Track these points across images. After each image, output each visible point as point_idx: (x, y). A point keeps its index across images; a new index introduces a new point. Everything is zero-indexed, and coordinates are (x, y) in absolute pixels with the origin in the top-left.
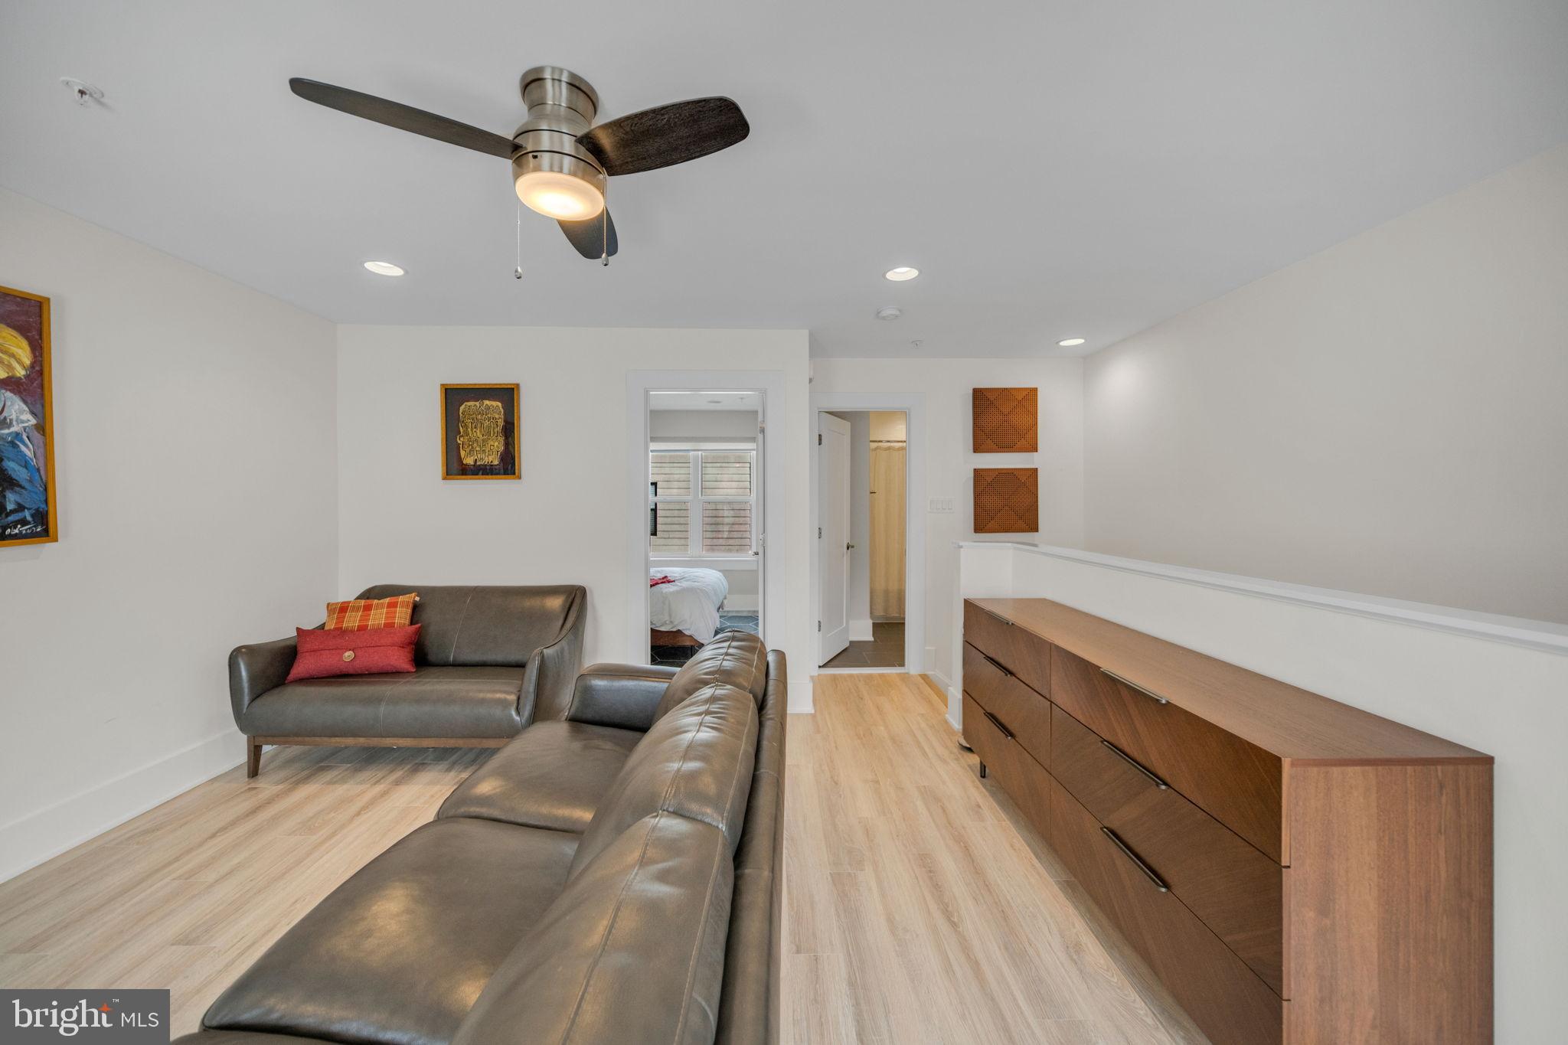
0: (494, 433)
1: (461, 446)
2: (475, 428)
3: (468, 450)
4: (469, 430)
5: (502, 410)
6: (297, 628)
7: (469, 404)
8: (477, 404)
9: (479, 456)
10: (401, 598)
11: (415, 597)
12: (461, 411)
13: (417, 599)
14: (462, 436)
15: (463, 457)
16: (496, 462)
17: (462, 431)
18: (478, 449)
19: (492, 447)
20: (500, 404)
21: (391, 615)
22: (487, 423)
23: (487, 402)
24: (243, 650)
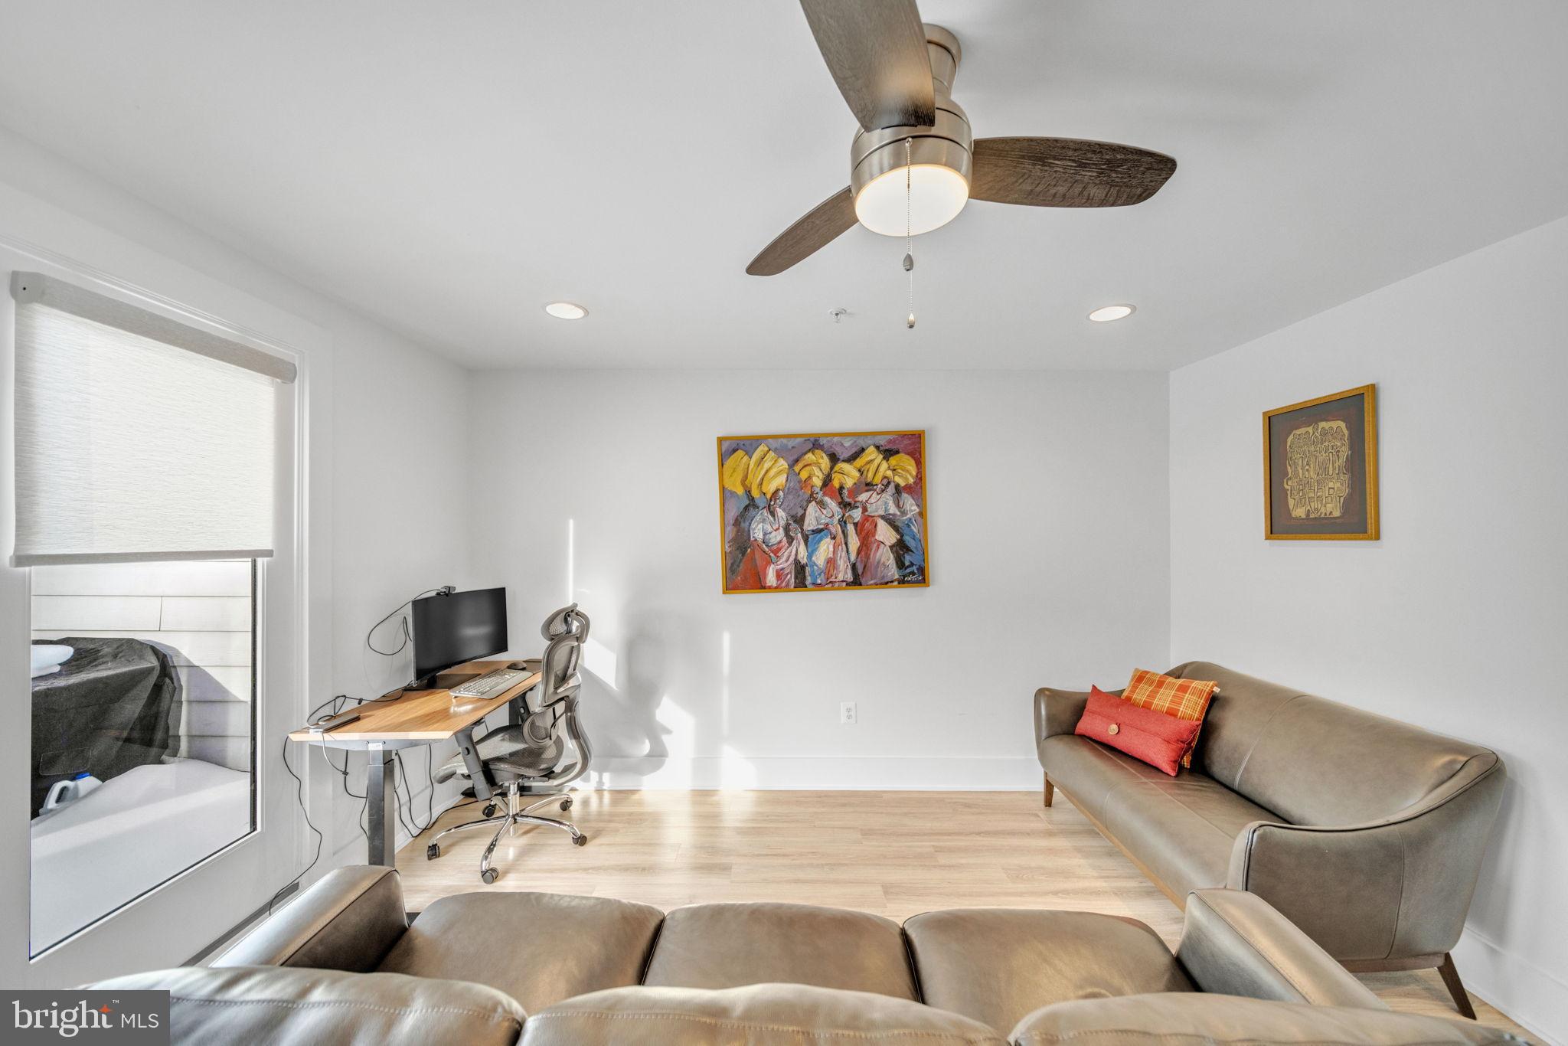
0: (1334, 469)
1: (1289, 492)
2: (1307, 464)
3: (1297, 497)
4: (1299, 469)
5: (1346, 432)
6: (1094, 686)
7: (1298, 432)
8: (1310, 429)
9: (1312, 504)
10: (1197, 684)
11: (1212, 687)
12: (1289, 444)
13: (1217, 690)
14: (1290, 478)
15: (1291, 507)
16: (1337, 514)
17: (1289, 470)
18: (1312, 495)
19: (1331, 491)
20: (1342, 425)
21: (1177, 700)
22: (1322, 457)
23: (1323, 424)
24: (1047, 693)
